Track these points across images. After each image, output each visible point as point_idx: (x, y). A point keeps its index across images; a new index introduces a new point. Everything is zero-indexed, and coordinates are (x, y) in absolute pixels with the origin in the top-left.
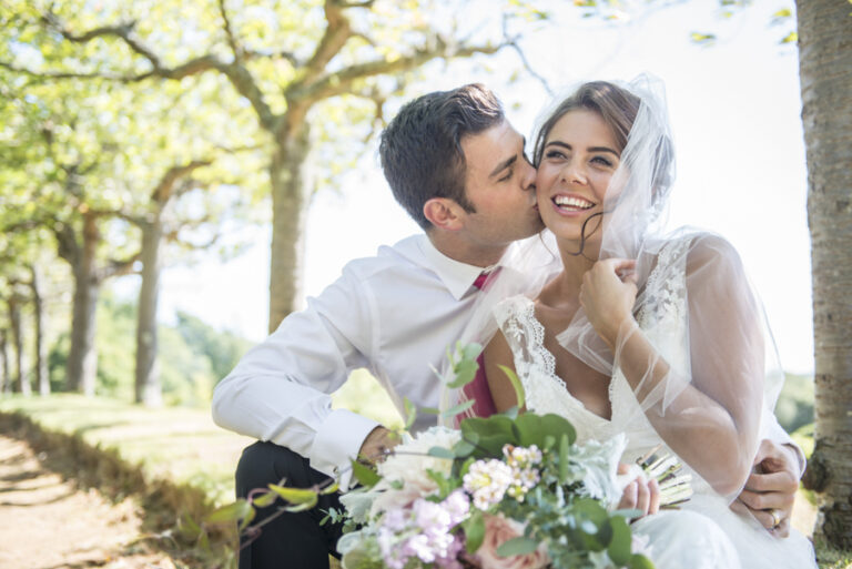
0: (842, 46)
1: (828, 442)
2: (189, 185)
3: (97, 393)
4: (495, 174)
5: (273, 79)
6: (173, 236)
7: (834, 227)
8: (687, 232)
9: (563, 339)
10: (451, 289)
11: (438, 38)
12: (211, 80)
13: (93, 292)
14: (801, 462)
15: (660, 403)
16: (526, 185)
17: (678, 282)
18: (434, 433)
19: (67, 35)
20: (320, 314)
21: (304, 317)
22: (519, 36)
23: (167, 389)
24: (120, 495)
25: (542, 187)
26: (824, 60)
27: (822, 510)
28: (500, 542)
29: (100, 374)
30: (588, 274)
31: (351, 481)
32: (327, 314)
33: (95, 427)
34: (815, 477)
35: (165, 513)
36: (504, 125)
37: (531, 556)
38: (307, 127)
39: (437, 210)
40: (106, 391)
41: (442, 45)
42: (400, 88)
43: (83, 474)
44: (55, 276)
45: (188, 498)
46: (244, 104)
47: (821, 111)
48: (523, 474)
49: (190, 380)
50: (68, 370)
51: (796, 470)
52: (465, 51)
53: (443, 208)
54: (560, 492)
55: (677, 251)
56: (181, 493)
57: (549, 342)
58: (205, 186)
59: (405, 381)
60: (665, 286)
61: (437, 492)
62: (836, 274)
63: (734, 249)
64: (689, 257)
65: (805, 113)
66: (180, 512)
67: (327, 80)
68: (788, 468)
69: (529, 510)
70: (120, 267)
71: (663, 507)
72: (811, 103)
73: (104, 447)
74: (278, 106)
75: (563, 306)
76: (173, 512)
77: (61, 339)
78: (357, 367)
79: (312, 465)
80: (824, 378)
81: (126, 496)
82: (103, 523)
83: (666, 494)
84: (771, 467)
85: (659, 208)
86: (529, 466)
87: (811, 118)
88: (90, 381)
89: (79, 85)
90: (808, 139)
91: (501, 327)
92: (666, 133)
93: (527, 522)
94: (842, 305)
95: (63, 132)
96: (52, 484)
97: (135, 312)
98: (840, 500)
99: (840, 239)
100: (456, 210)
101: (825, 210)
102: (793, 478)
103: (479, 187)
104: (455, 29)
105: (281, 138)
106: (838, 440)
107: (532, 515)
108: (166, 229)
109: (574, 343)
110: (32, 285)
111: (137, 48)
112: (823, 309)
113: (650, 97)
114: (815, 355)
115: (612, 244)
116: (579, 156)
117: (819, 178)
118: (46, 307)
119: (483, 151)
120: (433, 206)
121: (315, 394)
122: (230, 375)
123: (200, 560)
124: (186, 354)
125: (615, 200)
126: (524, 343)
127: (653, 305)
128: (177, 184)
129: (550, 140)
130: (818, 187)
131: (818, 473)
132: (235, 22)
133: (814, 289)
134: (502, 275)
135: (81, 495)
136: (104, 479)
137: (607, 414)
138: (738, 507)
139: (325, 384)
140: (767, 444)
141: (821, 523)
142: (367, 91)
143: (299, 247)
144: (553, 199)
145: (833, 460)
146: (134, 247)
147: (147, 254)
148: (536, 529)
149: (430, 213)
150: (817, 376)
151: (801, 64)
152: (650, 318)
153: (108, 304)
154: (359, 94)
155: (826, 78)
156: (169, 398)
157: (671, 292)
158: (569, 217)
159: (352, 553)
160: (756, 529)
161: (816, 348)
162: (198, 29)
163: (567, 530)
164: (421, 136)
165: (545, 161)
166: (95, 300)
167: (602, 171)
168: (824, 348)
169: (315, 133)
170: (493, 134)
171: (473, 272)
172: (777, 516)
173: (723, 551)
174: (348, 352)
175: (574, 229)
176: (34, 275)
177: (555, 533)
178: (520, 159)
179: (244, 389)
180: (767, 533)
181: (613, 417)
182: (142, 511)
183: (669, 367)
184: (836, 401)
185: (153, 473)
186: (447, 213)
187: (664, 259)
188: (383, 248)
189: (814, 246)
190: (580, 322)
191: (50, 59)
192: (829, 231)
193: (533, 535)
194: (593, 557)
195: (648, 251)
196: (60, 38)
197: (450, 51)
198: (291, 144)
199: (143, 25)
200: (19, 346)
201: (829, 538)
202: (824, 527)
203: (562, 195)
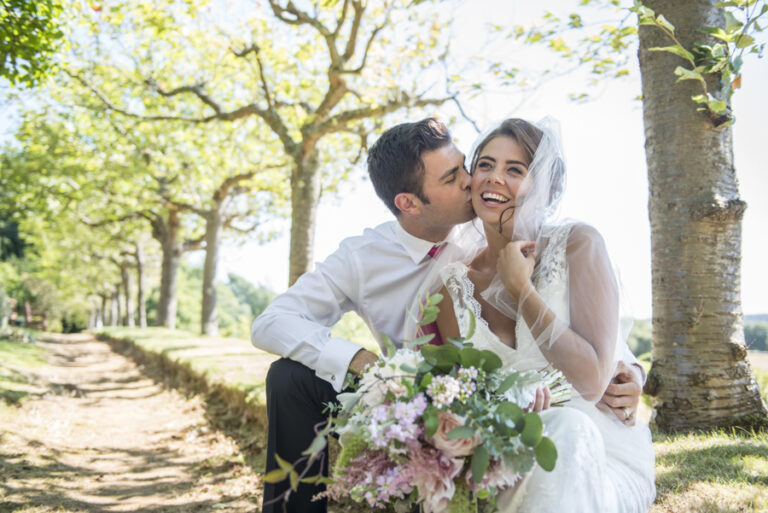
0: (671, 101)
1: (659, 363)
2: (238, 190)
3: (177, 327)
4: (443, 178)
5: (294, 120)
6: (227, 224)
7: (666, 220)
8: (569, 222)
9: (485, 295)
10: (413, 257)
11: (404, 93)
12: (253, 121)
13: (174, 260)
14: (643, 376)
15: (547, 342)
16: (464, 186)
17: (561, 257)
18: (402, 354)
19: (160, 92)
20: (324, 275)
21: (313, 276)
22: (458, 93)
23: (222, 325)
24: (192, 394)
25: (475, 188)
26: (660, 110)
27: (656, 408)
28: (447, 431)
29: (178, 314)
30: (502, 251)
31: (344, 385)
32: (328, 274)
33: (176, 349)
34: (651, 386)
35: (221, 406)
36: (451, 147)
37: (469, 439)
38: (317, 152)
39: (403, 201)
40: (182, 326)
41: (406, 98)
42: (378, 126)
43: (167, 379)
44: (151, 251)
45: (235, 396)
46: (274, 136)
47: (658, 143)
48: (464, 386)
49: (237, 320)
50: (158, 311)
51: (640, 381)
52: (421, 103)
53: (408, 200)
54: (488, 396)
55: (561, 235)
56: (230, 393)
57: (477, 296)
58: (248, 190)
59: (381, 319)
60: (553, 260)
61: (405, 395)
62: (667, 251)
63: (599, 235)
64: (568, 241)
65: (647, 144)
66: (230, 406)
67: (330, 120)
68: (634, 379)
69: (469, 408)
70: (192, 244)
71: (553, 405)
72: (651, 138)
73: (181, 362)
74: (297, 138)
75: (487, 270)
76: (226, 405)
77: (154, 291)
78: (348, 310)
79: (317, 374)
80: (658, 320)
81: (195, 394)
82: (181, 411)
83: (555, 396)
84: (623, 379)
85: (554, 208)
86: (469, 380)
87: (651, 148)
88: (172, 319)
89: (168, 125)
90: (649, 161)
91: (445, 283)
92: (560, 156)
93: (467, 416)
94: (670, 272)
95: (156, 155)
96: (147, 386)
97: (202, 275)
98: (668, 401)
99: (670, 229)
100: (416, 202)
101: (660, 209)
102: (638, 386)
103: (432, 187)
104: (414, 89)
105: (298, 160)
106: (667, 362)
107: (470, 412)
108: (223, 219)
109: (492, 297)
110: (136, 255)
111: (205, 100)
112: (658, 275)
113: (550, 132)
114: (653, 305)
115: (521, 231)
116: (500, 166)
117: (656, 188)
118: (145, 270)
119: (436, 162)
120: (401, 199)
121: (319, 327)
122: (264, 313)
123: (243, 437)
124: (235, 302)
125: (523, 197)
126: (460, 294)
127: (545, 272)
128: (230, 189)
129: (482, 155)
130: (656, 193)
131: (653, 384)
132: (269, 84)
133: (653, 261)
134: (448, 248)
135: (166, 393)
136: (181, 383)
137: (514, 346)
138: (601, 406)
139: (326, 321)
140: (621, 364)
141: (655, 416)
142: (356, 129)
143: (310, 231)
144: (482, 195)
145: (663, 374)
146: (202, 231)
147: (210, 236)
148: (473, 421)
149: (399, 203)
150: (654, 319)
151: (645, 112)
152: (543, 281)
153: (184, 269)
154: (350, 130)
155: (661, 122)
156: (224, 331)
157: (556, 263)
158: (492, 208)
159: (347, 434)
160: (614, 421)
161: (653, 300)
162: (244, 87)
163: (493, 422)
164: (394, 151)
165: (478, 170)
166: (176, 266)
167: (514, 177)
168: (658, 300)
169: (321, 156)
170: (444, 152)
171: (429, 246)
172: (628, 412)
173: (592, 434)
174: (342, 300)
175: (494, 216)
176: (137, 250)
177: (485, 424)
178: (461, 170)
179: (272, 322)
180: (621, 423)
181: (518, 348)
182: (205, 404)
183: (554, 316)
184: (666, 336)
185: (213, 379)
186: (410, 204)
187: (553, 240)
188: (367, 230)
189: (653, 232)
190: (497, 283)
191: (149, 107)
192: (663, 223)
193: (471, 425)
194: (512, 440)
195: (544, 236)
196: (157, 95)
197: (411, 103)
198: (305, 163)
199: (211, 85)
200: (127, 295)
201: (660, 426)
202: (656, 419)
203: (488, 192)
